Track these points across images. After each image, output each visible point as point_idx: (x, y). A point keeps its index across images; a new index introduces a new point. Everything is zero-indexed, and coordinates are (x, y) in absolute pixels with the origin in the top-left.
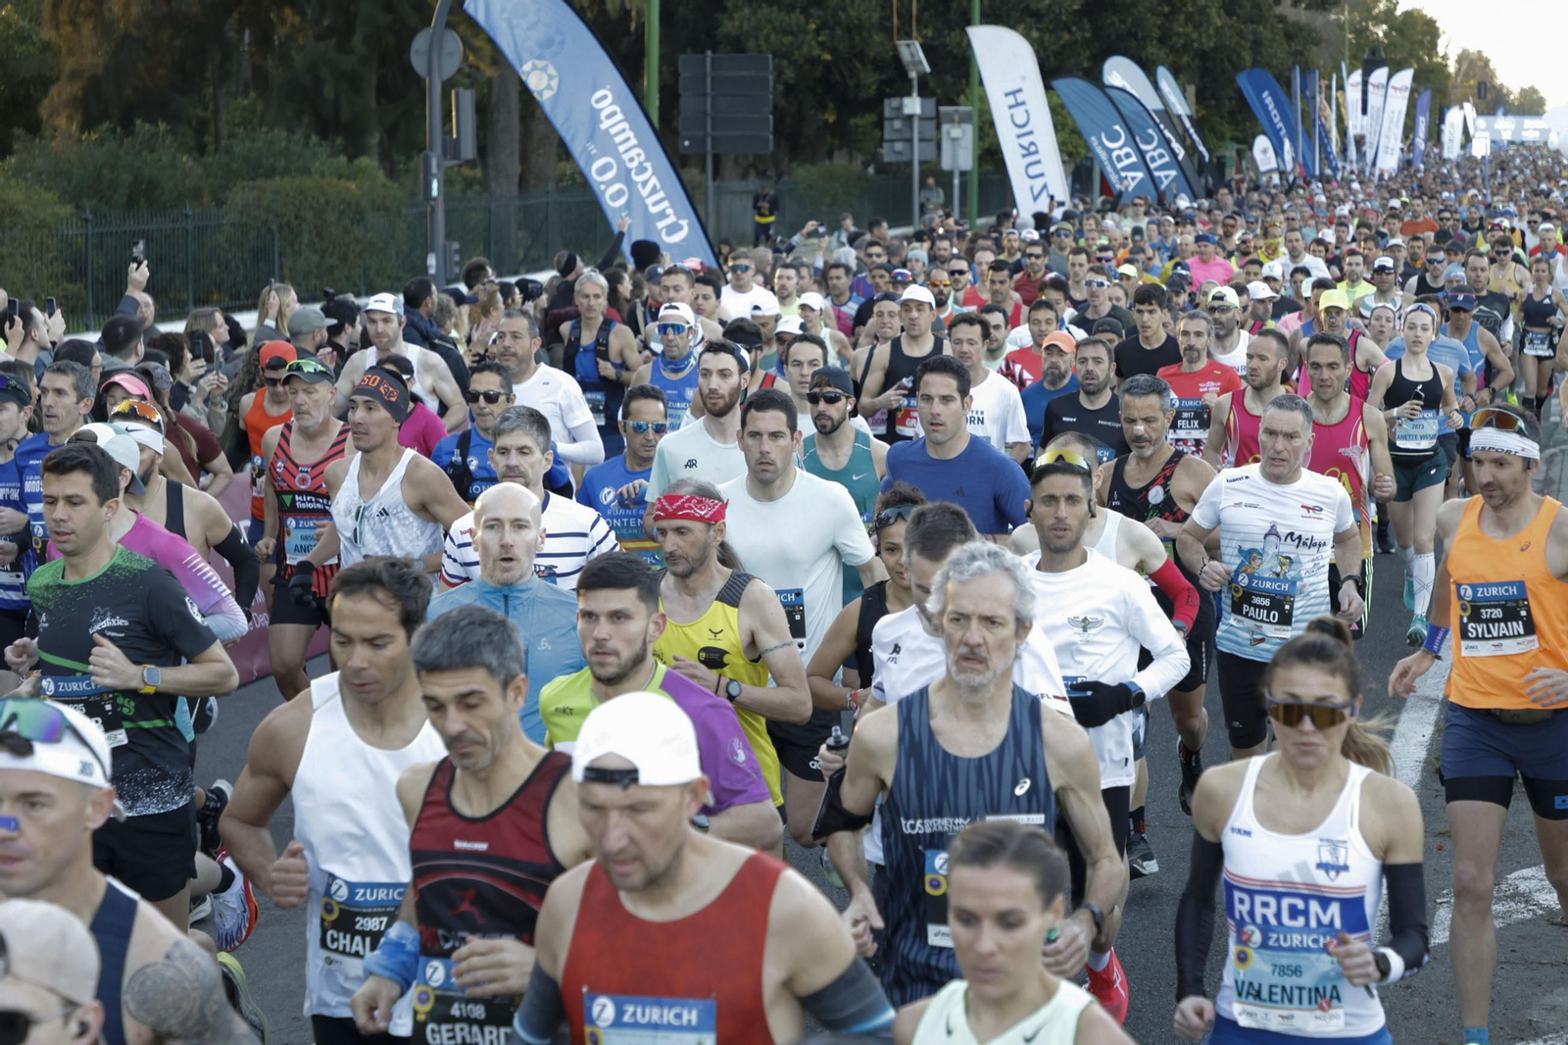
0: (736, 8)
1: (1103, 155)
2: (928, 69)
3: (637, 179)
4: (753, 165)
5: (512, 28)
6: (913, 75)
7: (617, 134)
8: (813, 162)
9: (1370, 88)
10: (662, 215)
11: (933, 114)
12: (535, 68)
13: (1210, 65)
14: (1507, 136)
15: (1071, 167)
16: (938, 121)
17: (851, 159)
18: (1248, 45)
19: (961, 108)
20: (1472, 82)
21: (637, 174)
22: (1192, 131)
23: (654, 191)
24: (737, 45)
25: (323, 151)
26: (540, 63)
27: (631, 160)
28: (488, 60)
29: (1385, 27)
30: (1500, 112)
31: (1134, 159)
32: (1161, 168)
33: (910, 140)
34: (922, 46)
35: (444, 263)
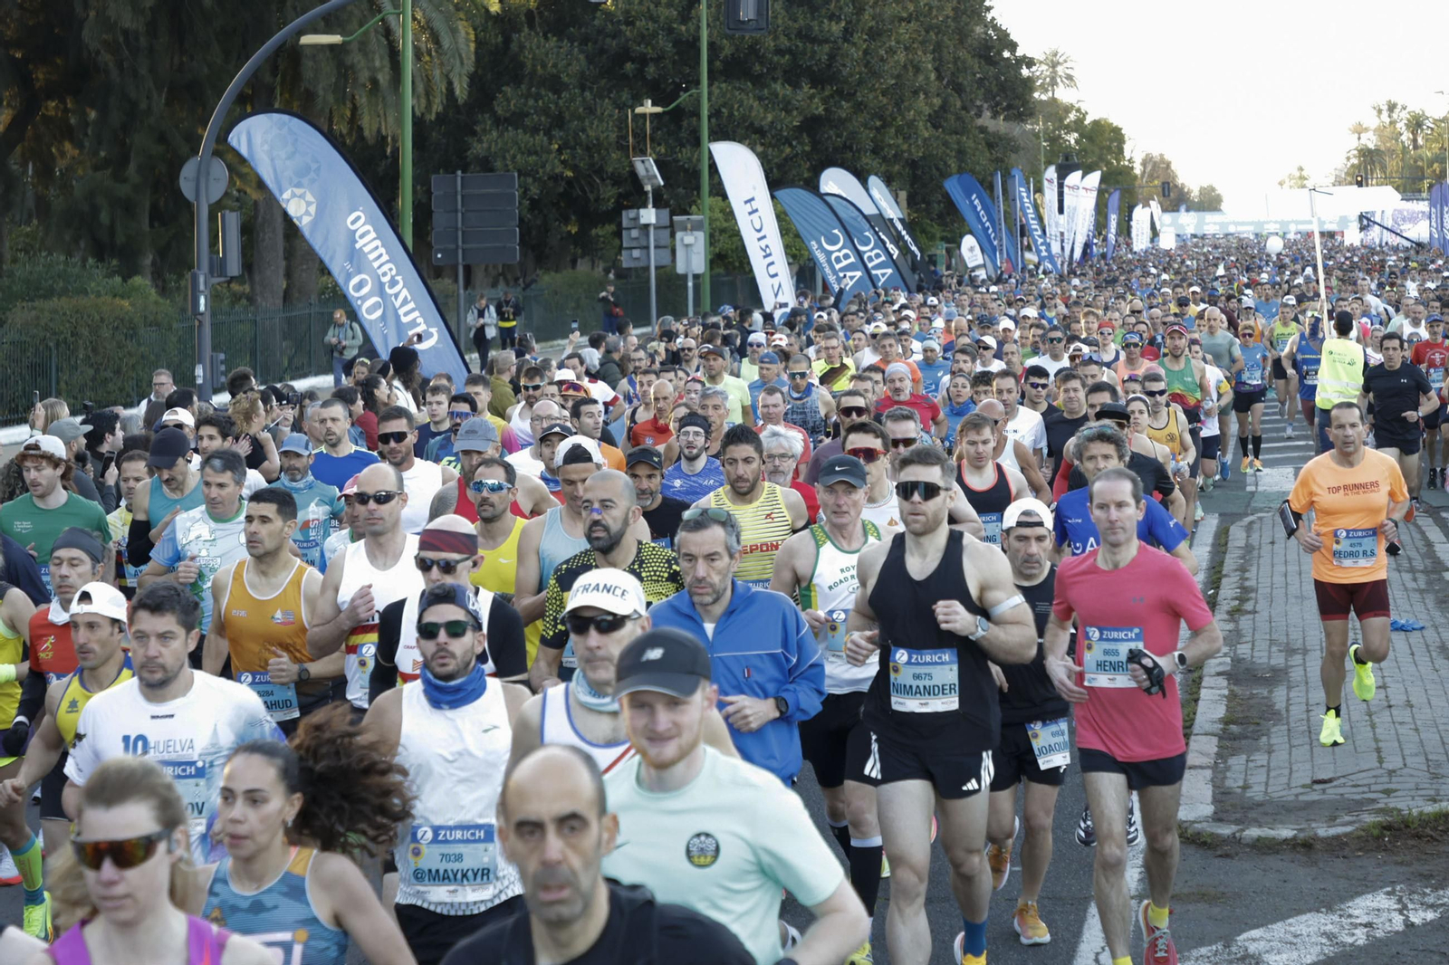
0: (484, 131)
1: (821, 257)
2: (662, 182)
3: (391, 291)
4: (503, 274)
5: (272, 160)
6: (648, 188)
7: (371, 251)
8: (556, 271)
9: (1066, 190)
11: (667, 223)
12: (294, 195)
13: (919, 172)
14: (1190, 230)
15: (796, 268)
16: (672, 229)
17: (593, 266)
18: (953, 154)
19: (692, 218)
20: (1156, 182)
21: (391, 287)
22: (904, 233)
23: (405, 302)
24: (486, 165)
25: (99, 273)
26: (298, 191)
27: (385, 274)
28: (254, 185)
29: (1076, 135)
30: (1183, 208)
31: (852, 260)
32: (877, 267)
33: (647, 248)
34: (656, 162)
35: (212, 372)
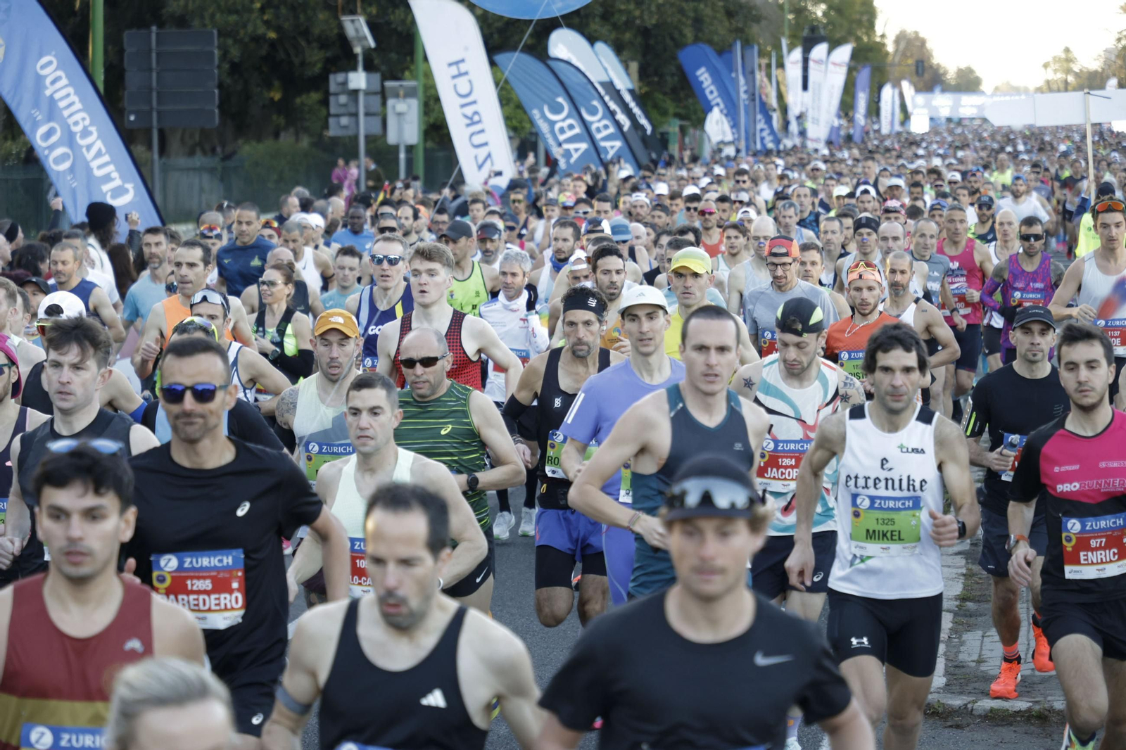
1: (544, 127)
2: (372, 44)
3: (82, 142)
4: (200, 142)
6: (358, 50)
7: (62, 99)
9: (811, 64)
10: (107, 179)
11: (378, 88)
13: (652, 42)
14: (944, 114)
15: (517, 142)
16: (383, 95)
17: (297, 140)
18: (689, 22)
19: (405, 83)
20: (910, 61)
21: (82, 138)
22: (633, 104)
23: (99, 154)
27: (76, 123)
29: (823, 6)
30: (937, 90)
31: (577, 130)
33: (356, 115)
34: (366, 22)
